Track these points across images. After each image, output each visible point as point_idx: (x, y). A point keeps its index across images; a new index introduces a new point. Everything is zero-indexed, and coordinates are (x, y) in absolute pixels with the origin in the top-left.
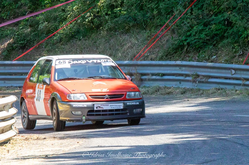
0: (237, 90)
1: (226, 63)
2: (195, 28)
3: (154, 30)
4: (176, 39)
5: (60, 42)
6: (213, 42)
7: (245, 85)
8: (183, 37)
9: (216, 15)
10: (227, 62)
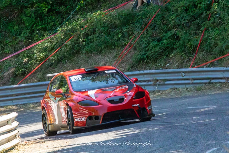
0: (187, 88)
1: (178, 68)
2: (151, 44)
3: (121, 48)
4: (138, 54)
5: (51, 66)
6: (166, 53)
7: (193, 83)
8: (143, 52)
9: (166, 32)
10: (178, 67)
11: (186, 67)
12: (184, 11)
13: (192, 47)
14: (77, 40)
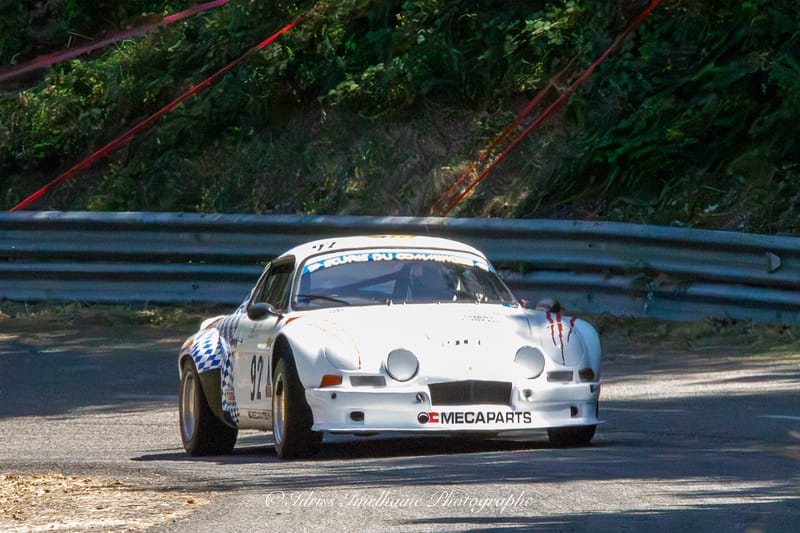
0: (785, 328)
4: (580, 141)
5: (177, 145)
11: (791, 228)
14: (312, 43)
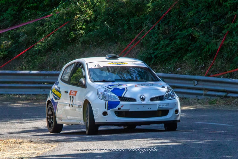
0: (199, 100)
1: (190, 75)
2: (161, 42)
3: (125, 43)
5: (39, 53)
6: (178, 55)
7: (206, 95)
8: (151, 50)
9: (181, 31)
10: (190, 73)
11: (200, 74)
12: (206, 8)
13: (210, 51)
